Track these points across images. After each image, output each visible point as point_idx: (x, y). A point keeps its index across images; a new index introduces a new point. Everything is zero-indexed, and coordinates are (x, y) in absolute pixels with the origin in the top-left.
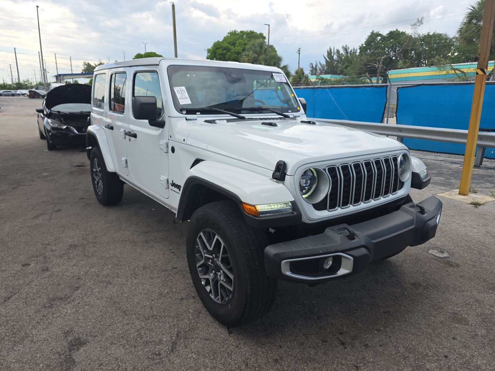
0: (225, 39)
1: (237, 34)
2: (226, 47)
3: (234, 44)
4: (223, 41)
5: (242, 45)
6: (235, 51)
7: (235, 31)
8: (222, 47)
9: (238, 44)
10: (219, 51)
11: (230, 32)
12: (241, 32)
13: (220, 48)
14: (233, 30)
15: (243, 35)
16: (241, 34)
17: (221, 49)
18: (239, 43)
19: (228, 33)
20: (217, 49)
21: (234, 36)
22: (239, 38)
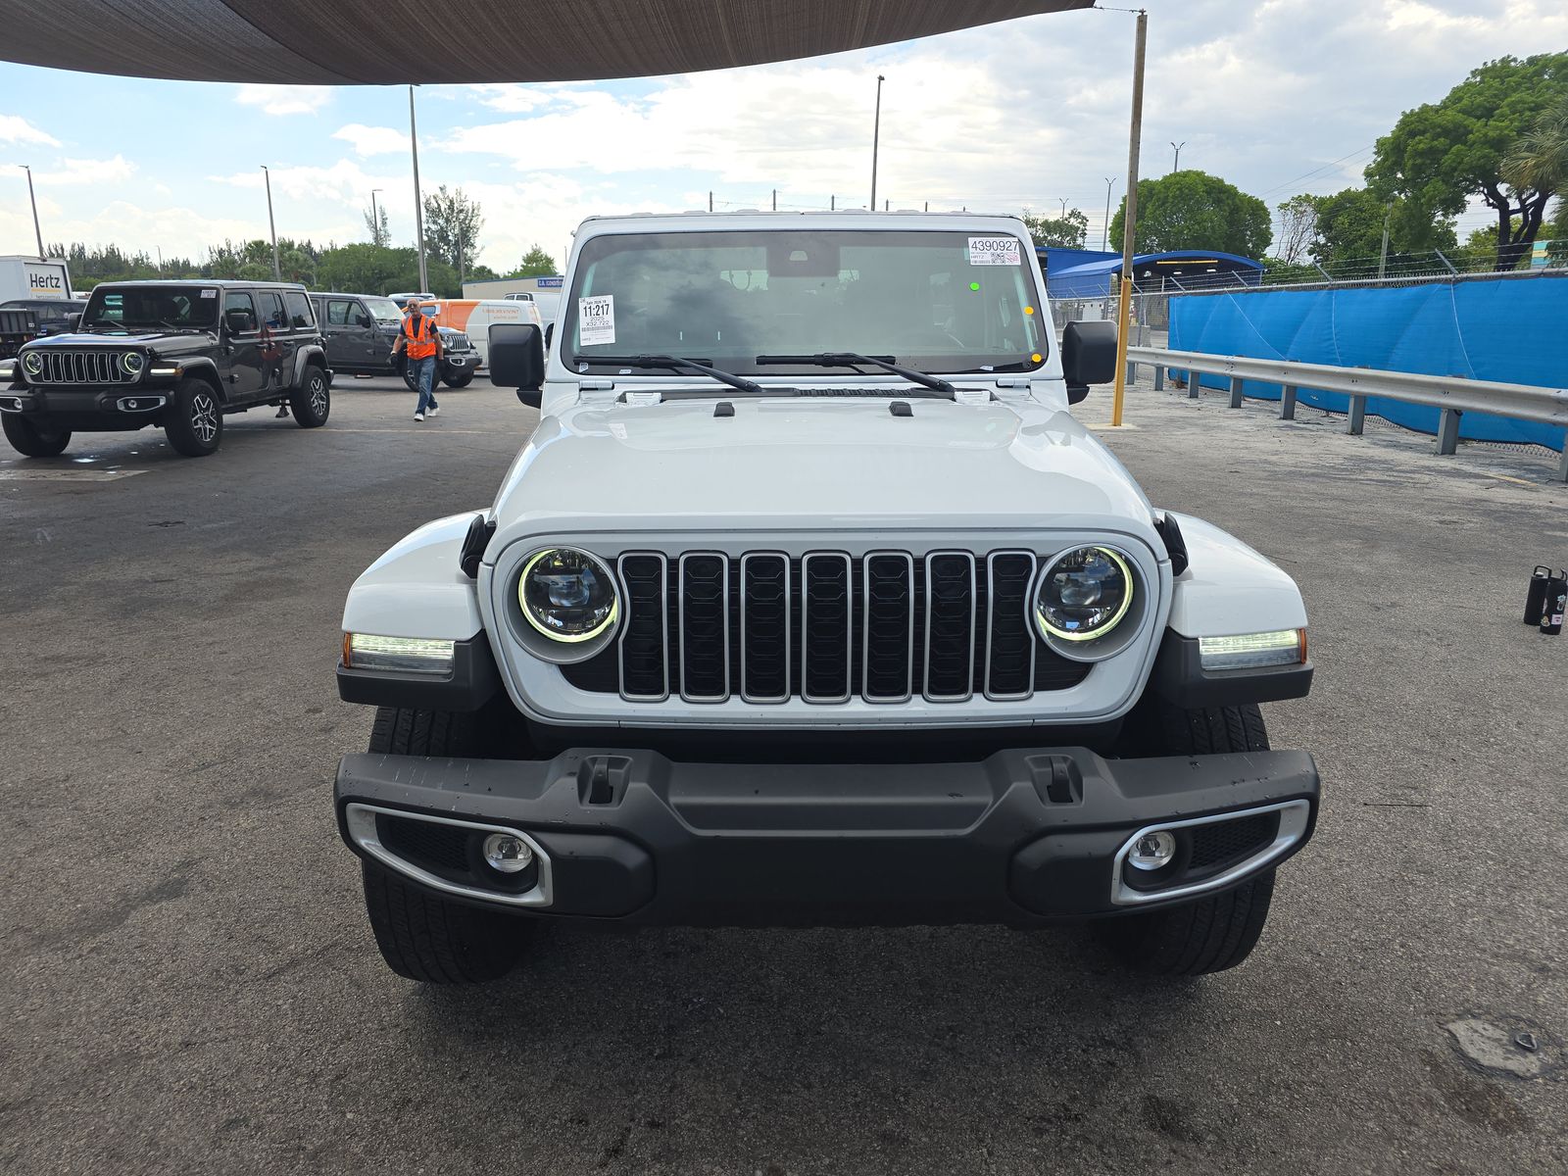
0: (1457, 96)
1: (1514, 72)
2: (1450, 126)
3: (1488, 113)
4: (1445, 106)
5: (1521, 113)
6: (1485, 135)
7: (1505, 61)
8: (1434, 126)
9: (1506, 110)
10: (1420, 142)
11: (1481, 67)
12: (1532, 61)
13: (1423, 133)
14: (1498, 59)
15: (1539, 73)
16: (1532, 69)
17: (1428, 135)
18: (1512, 105)
19: (1474, 73)
20: (1412, 134)
21: (1496, 83)
22: (1519, 84)
